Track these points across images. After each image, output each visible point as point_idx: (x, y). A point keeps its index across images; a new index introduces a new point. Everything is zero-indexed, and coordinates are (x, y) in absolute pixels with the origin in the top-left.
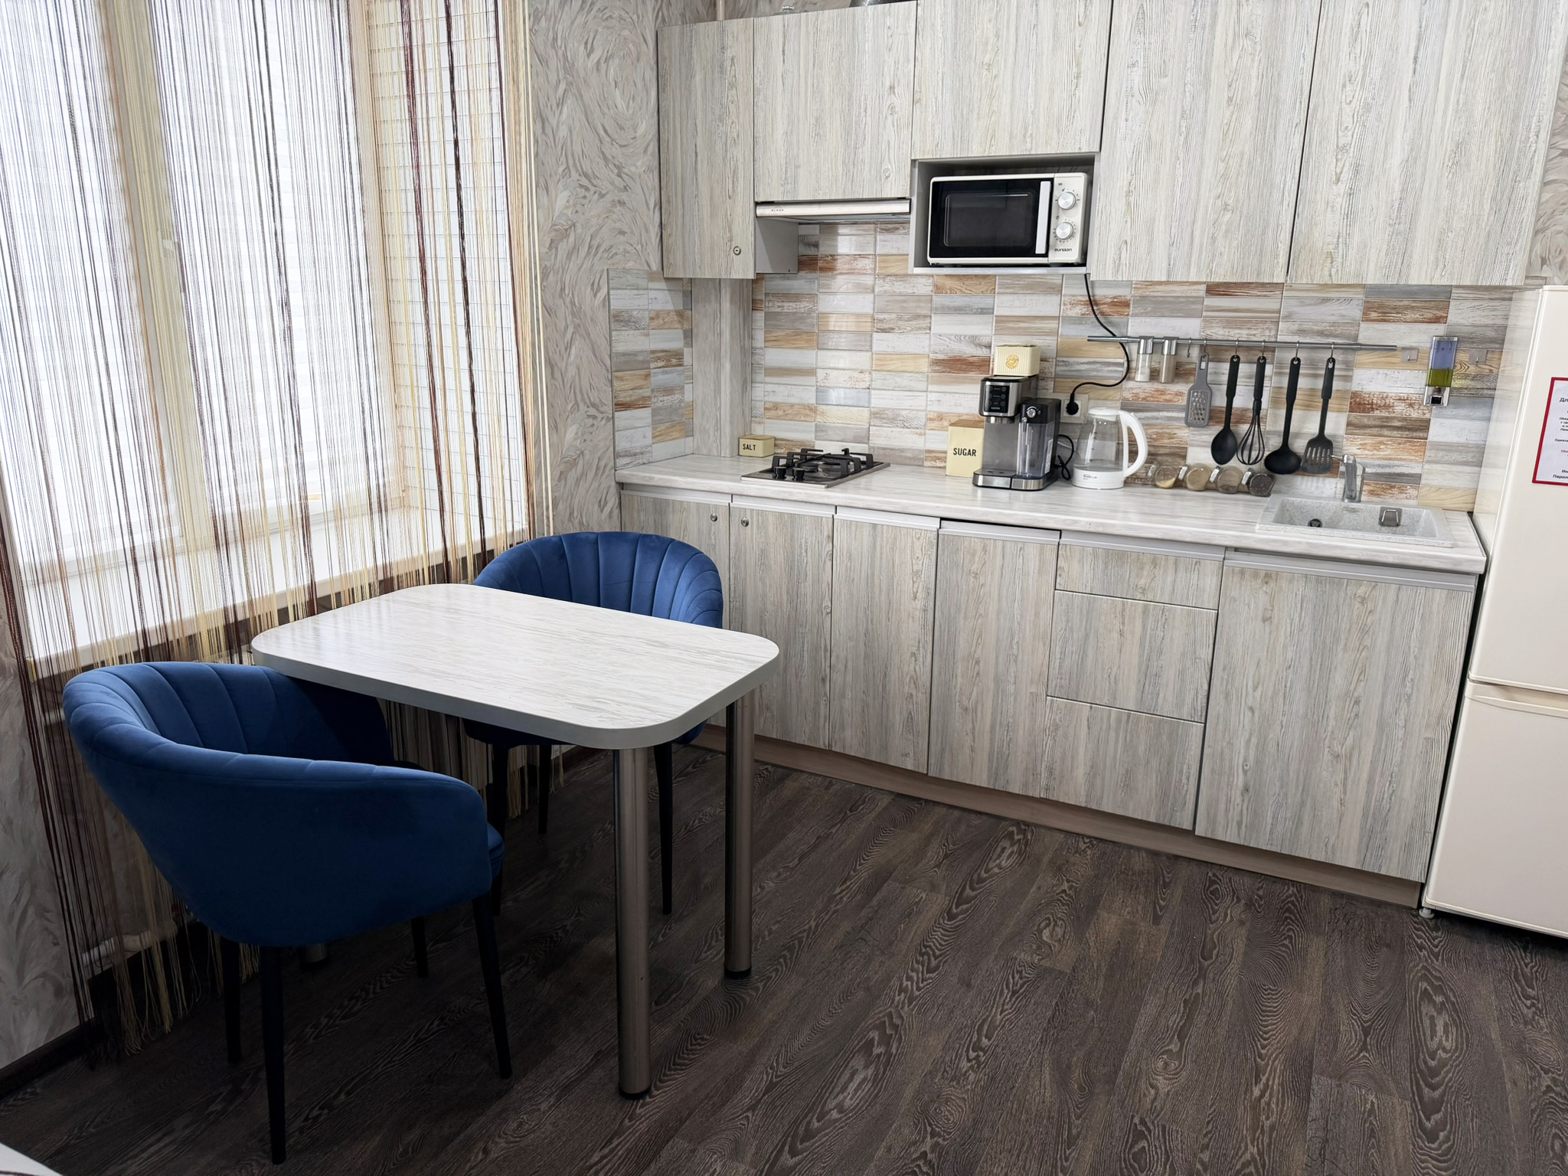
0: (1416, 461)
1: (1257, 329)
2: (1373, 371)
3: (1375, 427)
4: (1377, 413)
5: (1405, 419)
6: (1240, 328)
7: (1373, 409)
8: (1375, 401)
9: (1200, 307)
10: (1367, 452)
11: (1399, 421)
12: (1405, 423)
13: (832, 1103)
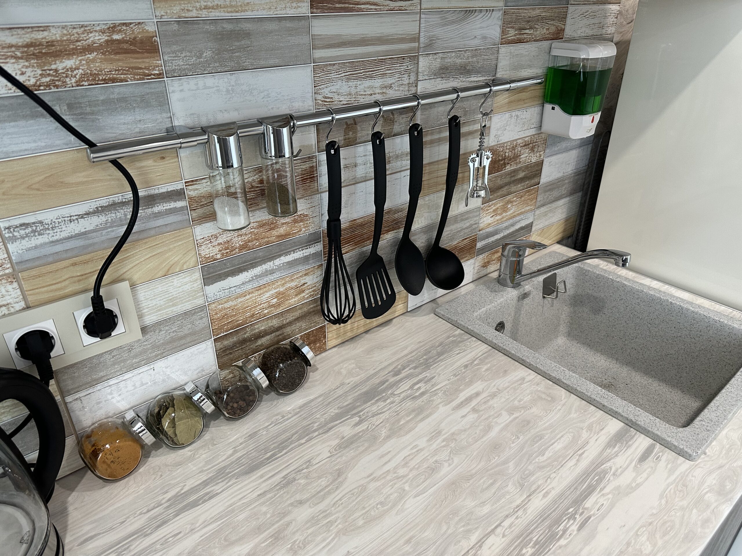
0: (531, 210)
1: (392, 75)
2: (507, 115)
3: (506, 184)
4: (509, 168)
5: (527, 167)
6: (371, 77)
7: (505, 165)
8: (507, 154)
9: (305, 40)
10: (498, 217)
11: (523, 171)
12: (527, 172)
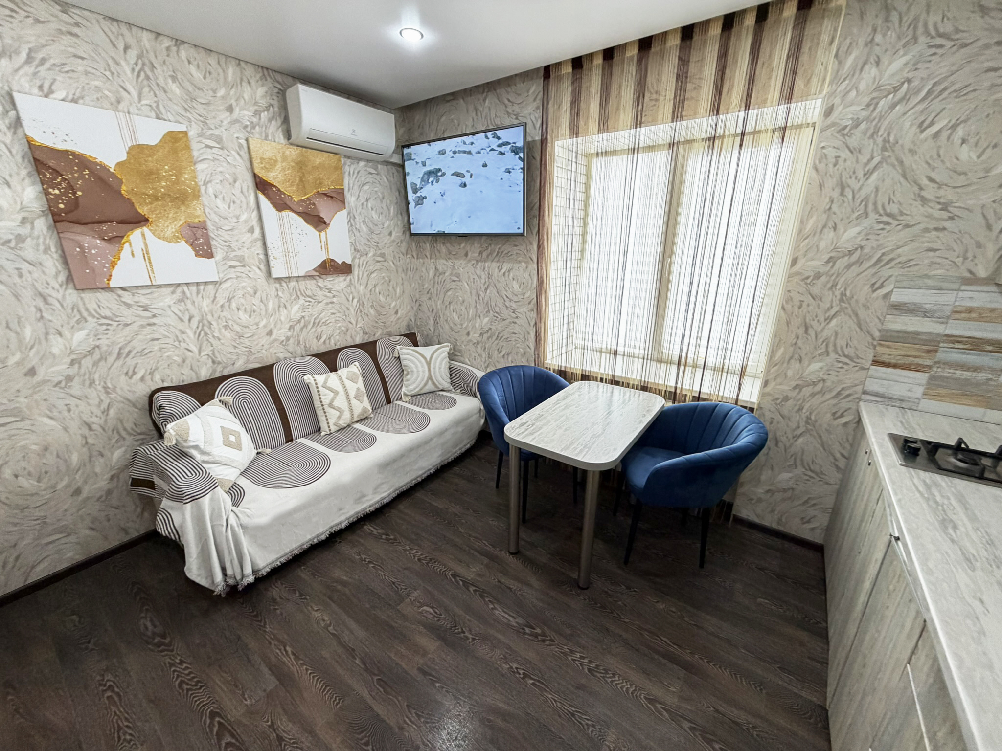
13: (497, 606)
